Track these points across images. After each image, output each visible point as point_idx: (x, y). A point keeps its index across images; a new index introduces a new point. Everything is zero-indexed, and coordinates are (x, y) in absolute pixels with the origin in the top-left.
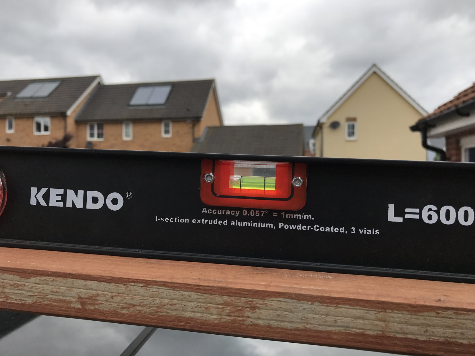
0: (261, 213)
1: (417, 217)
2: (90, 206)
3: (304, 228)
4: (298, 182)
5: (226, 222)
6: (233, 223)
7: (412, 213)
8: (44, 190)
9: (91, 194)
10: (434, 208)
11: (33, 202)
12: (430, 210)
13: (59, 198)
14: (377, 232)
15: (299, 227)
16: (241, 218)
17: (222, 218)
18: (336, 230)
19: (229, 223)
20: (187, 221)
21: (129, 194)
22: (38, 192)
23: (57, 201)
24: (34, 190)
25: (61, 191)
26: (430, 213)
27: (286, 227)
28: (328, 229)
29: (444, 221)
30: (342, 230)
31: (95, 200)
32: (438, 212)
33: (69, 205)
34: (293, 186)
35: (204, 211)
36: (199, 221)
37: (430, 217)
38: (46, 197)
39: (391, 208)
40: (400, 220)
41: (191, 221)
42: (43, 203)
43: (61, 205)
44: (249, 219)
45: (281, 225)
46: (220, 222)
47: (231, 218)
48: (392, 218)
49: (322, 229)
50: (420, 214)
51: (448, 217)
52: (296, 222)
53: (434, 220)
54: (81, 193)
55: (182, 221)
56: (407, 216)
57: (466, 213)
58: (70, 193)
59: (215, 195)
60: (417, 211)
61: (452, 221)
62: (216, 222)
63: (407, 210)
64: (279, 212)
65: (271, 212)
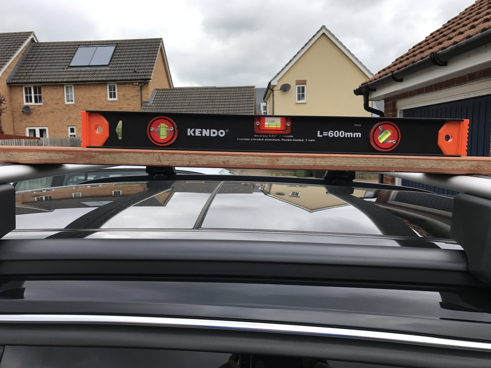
0: (275, 136)
1: (327, 135)
2: (212, 135)
3: (290, 140)
4: (288, 124)
5: (263, 140)
6: (265, 140)
7: (325, 134)
8: (193, 130)
9: (212, 131)
10: (332, 132)
11: (189, 134)
12: (331, 132)
13: (200, 132)
14: (314, 140)
15: (288, 140)
16: (269, 138)
17: (261, 138)
18: (301, 140)
19: (264, 140)
20: (249, 139)
21: (227, 130)
22: (191, 130)
23: (199, 134)
24: (189, 130)
25: (200, 130)
26: (331, 133)
27: (284, 140)
28: (298, 140)
29: (335, 136)
30: (303, 140)
31: (214, 133)
32: (333, 133)
33: (204, 135)
34: (287, 125)
35: (255, 136)
36: (253, 139)
37: (331, 135)
38: (194, 132)
39: (319, 132)
40: (321, 136)
41: (250, 140)
42: (193, 135)
43: (200, 135)
44: (271, 138)
45: (282, 139)
46: (261, 140)
47: (265, 138)
48: (319, 135)
49: (296, 140)
50: (328, 134)
51: (336, 135)
52: (287, 138)
53: (332, 136)
54: (208, 130)
55: (247, 139)
56: (324, 135)
57: (342, 133)
58: (204, 130)
59: (260, 129)
60: (327, 133)
61: (338, 136)
62: (259, 139)
63: (324, 133)
64: (282, 135)
65: (279, 135)
